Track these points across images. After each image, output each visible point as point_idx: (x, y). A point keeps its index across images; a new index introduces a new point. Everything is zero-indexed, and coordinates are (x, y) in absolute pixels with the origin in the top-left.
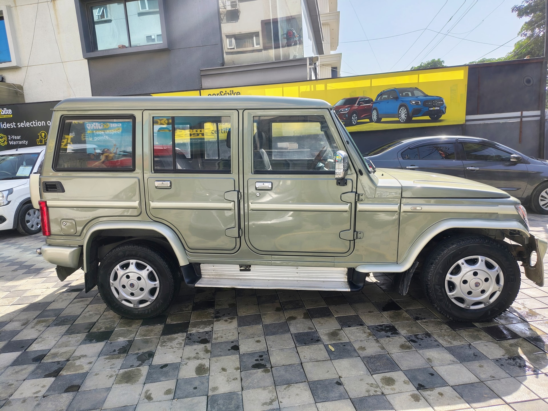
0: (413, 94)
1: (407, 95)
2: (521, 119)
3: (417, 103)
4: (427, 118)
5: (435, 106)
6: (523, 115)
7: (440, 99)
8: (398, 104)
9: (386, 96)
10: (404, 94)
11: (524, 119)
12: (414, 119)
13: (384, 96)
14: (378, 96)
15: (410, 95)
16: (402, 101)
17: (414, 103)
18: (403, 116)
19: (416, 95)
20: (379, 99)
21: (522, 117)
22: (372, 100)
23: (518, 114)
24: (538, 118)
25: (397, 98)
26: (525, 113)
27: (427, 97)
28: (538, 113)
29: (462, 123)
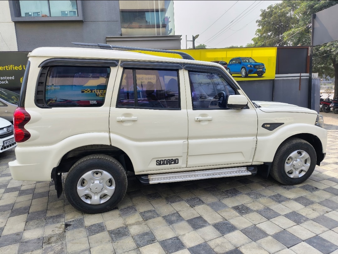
0: (249, 61)
1: (246, 61)
2: (300, 78)
3: (251, 66)
4: (256, 75)
5: (260, 69)
6: (301, 75)
7: (263, 65)
8: (241, 66)
9: (235, 62)
10: (244, 61)
11: (302, 78)
12: (249, 75)
13: (233, 62)
14: (231, 61)
15: (247, 62)
16: (243, 65)
17: (249, 66)
18: (244, 73)
19: (250, 62)
20: (230, 63)
21: (300, 76)
22: (227, 63)
23: (299, 75)
24: (308, 77)
25: (240, 63)
26: (302, 74)
27: (256, 63)
28: (308, 74)
29: (273, 79)
